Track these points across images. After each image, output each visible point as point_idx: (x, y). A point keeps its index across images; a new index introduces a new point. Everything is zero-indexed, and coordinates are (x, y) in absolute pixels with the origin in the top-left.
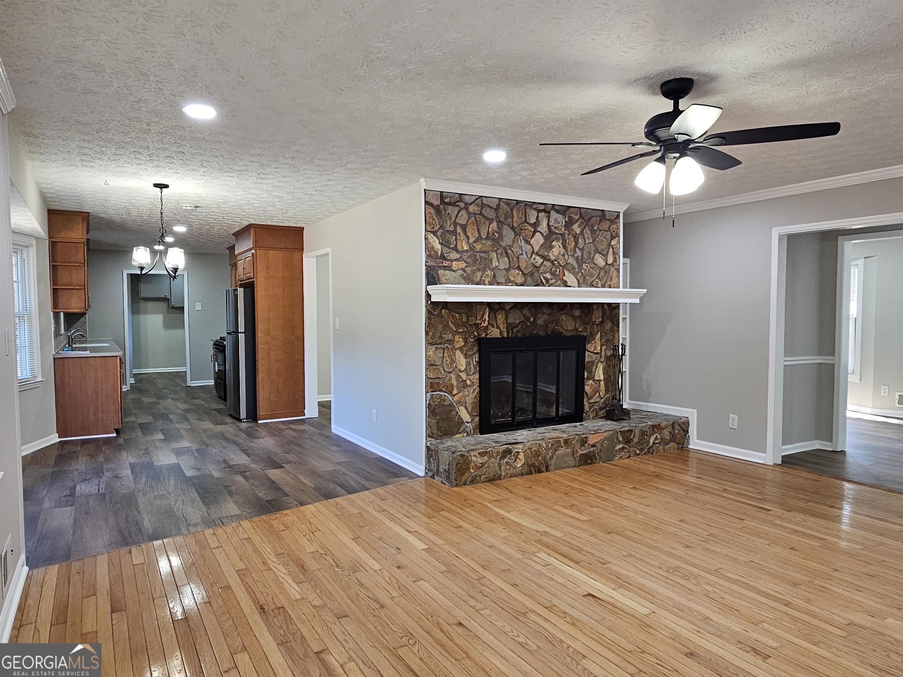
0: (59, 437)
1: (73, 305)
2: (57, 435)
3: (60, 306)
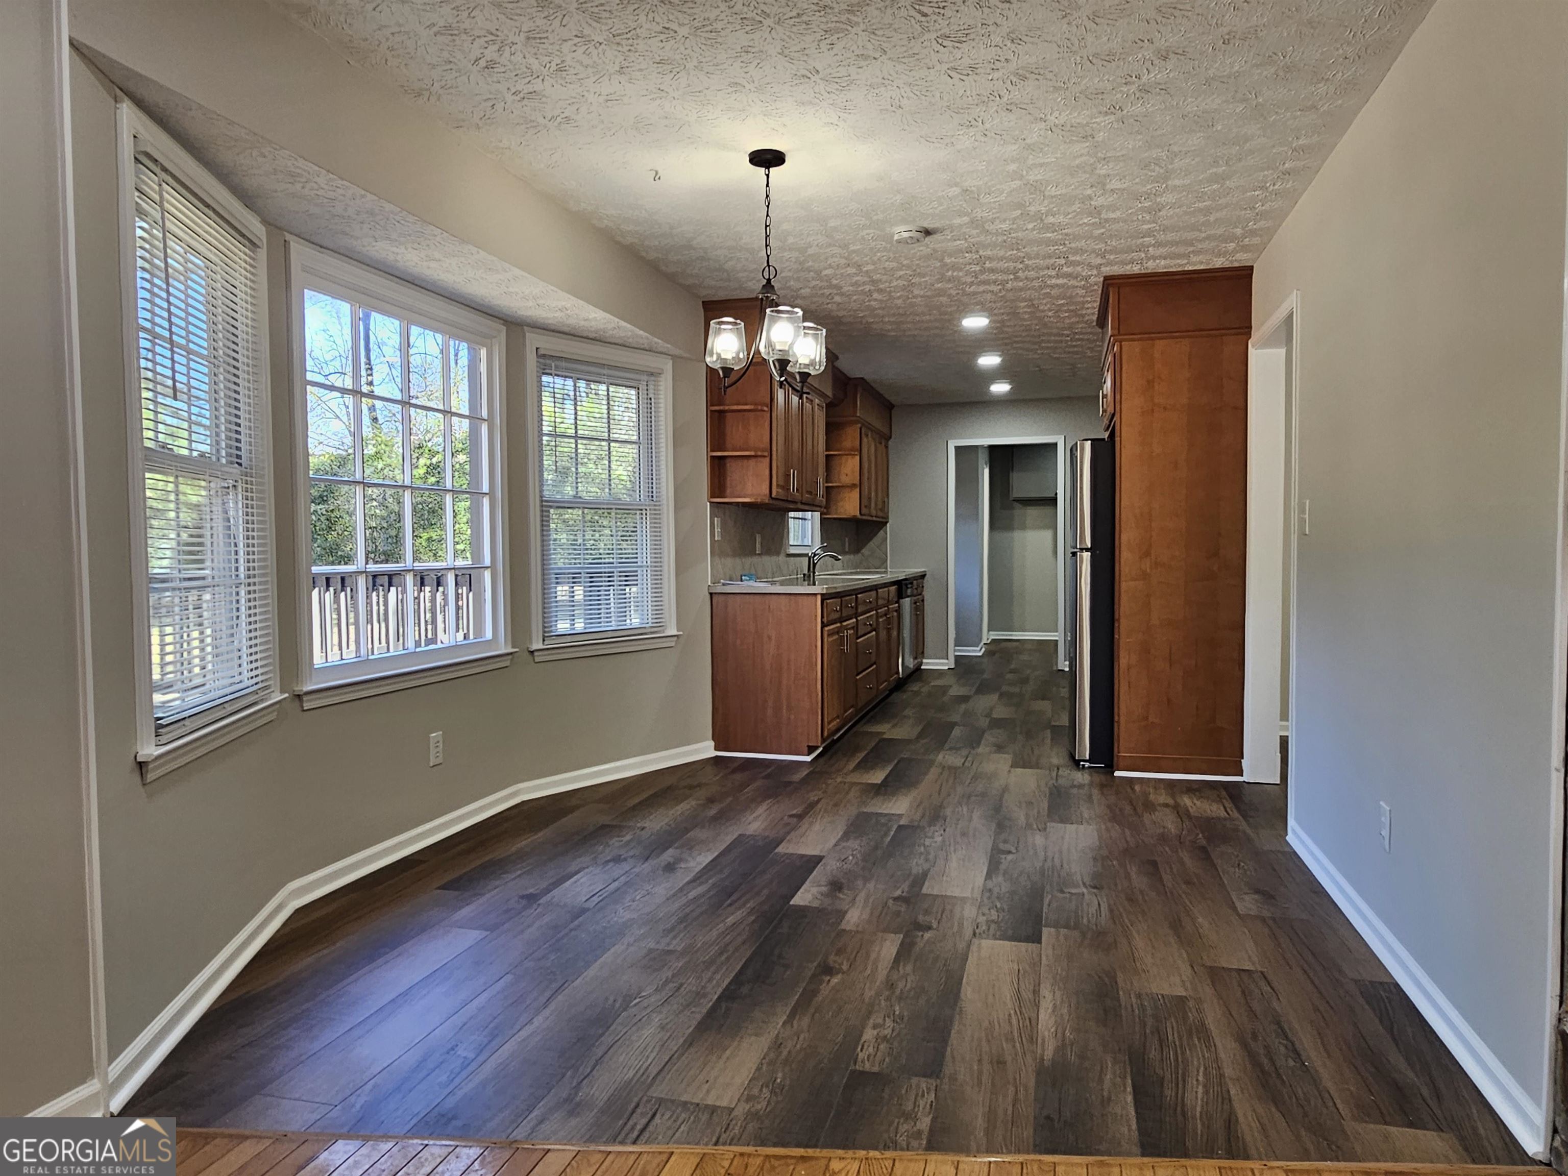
0: (716, 749)
1: (749, 489)
2: (712, 743)
3: (728, 491)
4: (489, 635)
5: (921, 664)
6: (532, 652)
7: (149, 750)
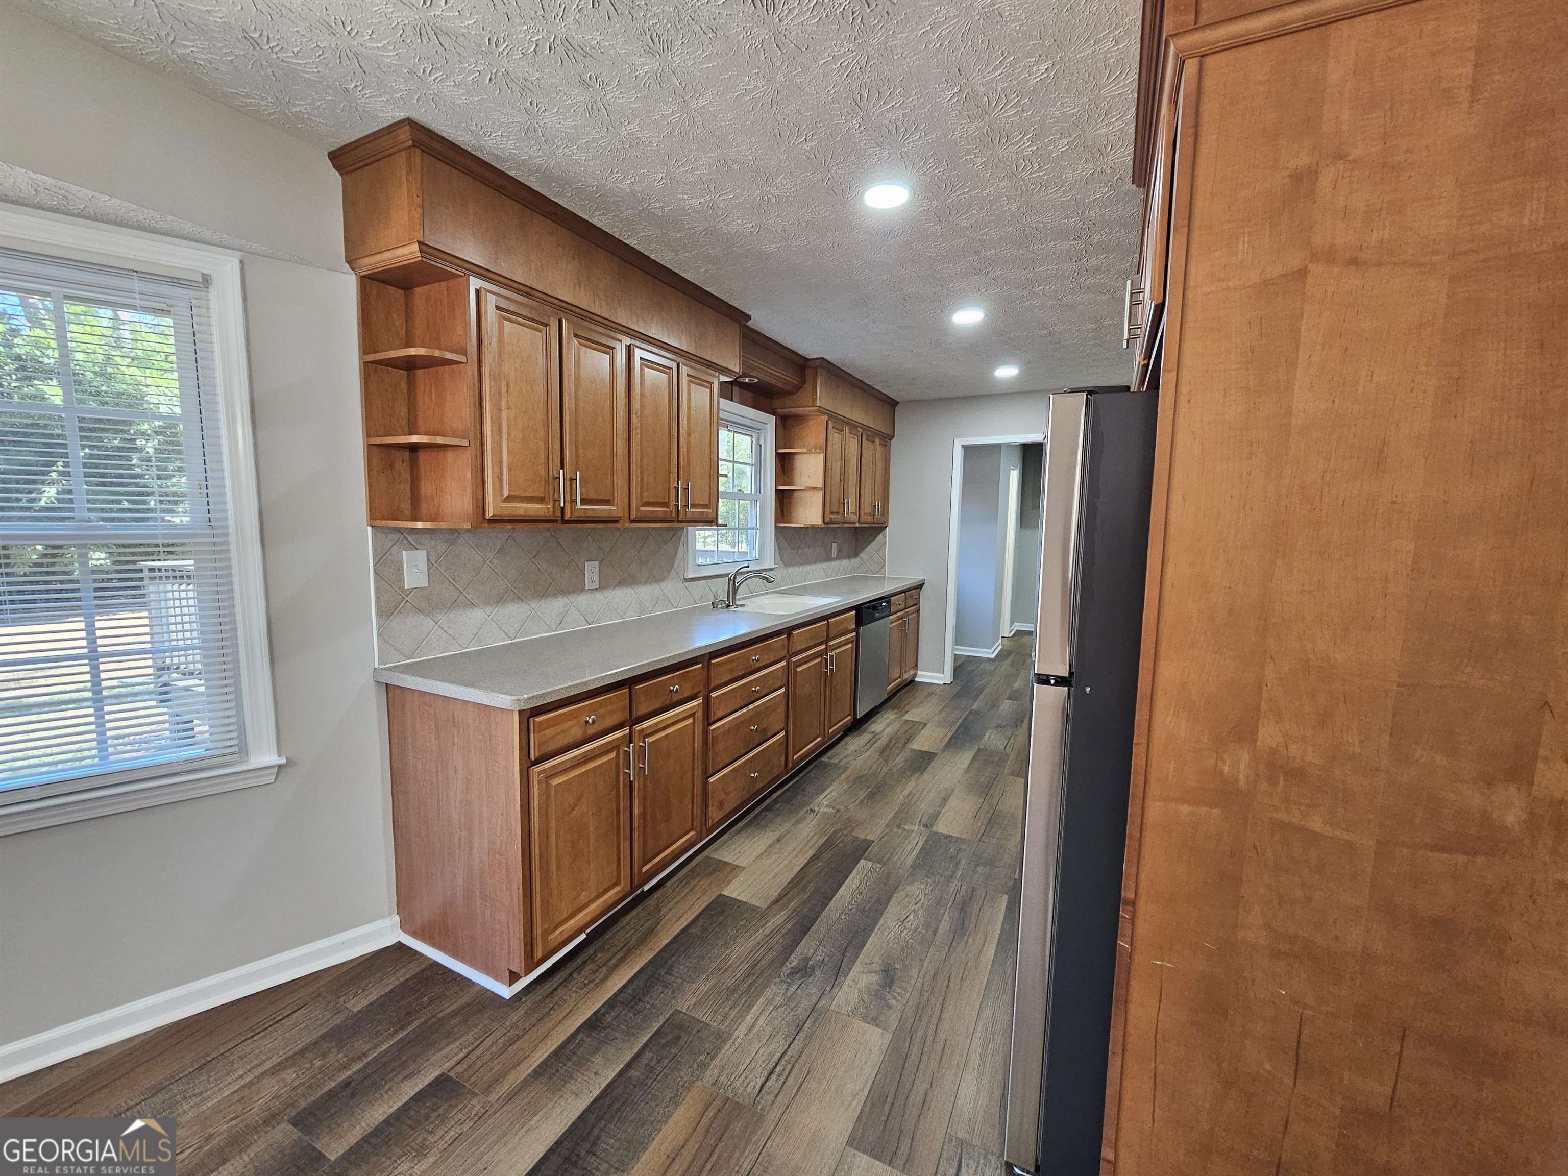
0: (402, 930)
5: (915, 675)
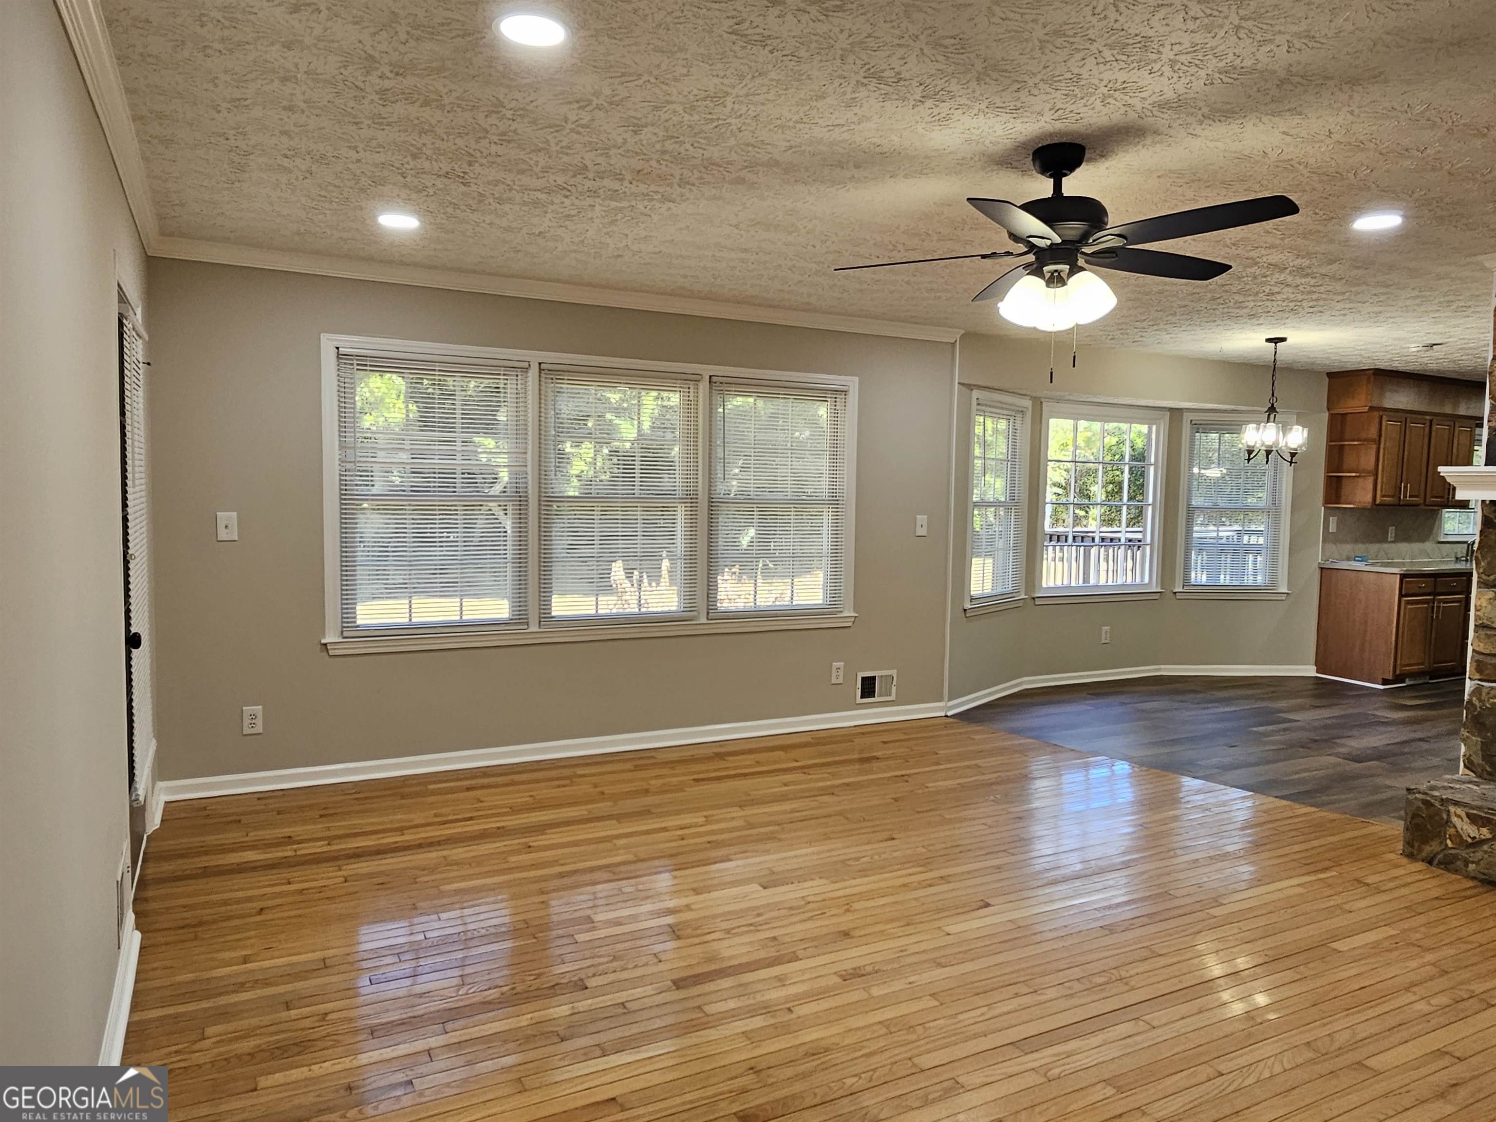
0: (1317, 672)
1: (1358, 498)
2: (1315, 668)
3: (1343, 499)
4: (1146, 580)
6: (1175, 593)
7: (968, 606)
